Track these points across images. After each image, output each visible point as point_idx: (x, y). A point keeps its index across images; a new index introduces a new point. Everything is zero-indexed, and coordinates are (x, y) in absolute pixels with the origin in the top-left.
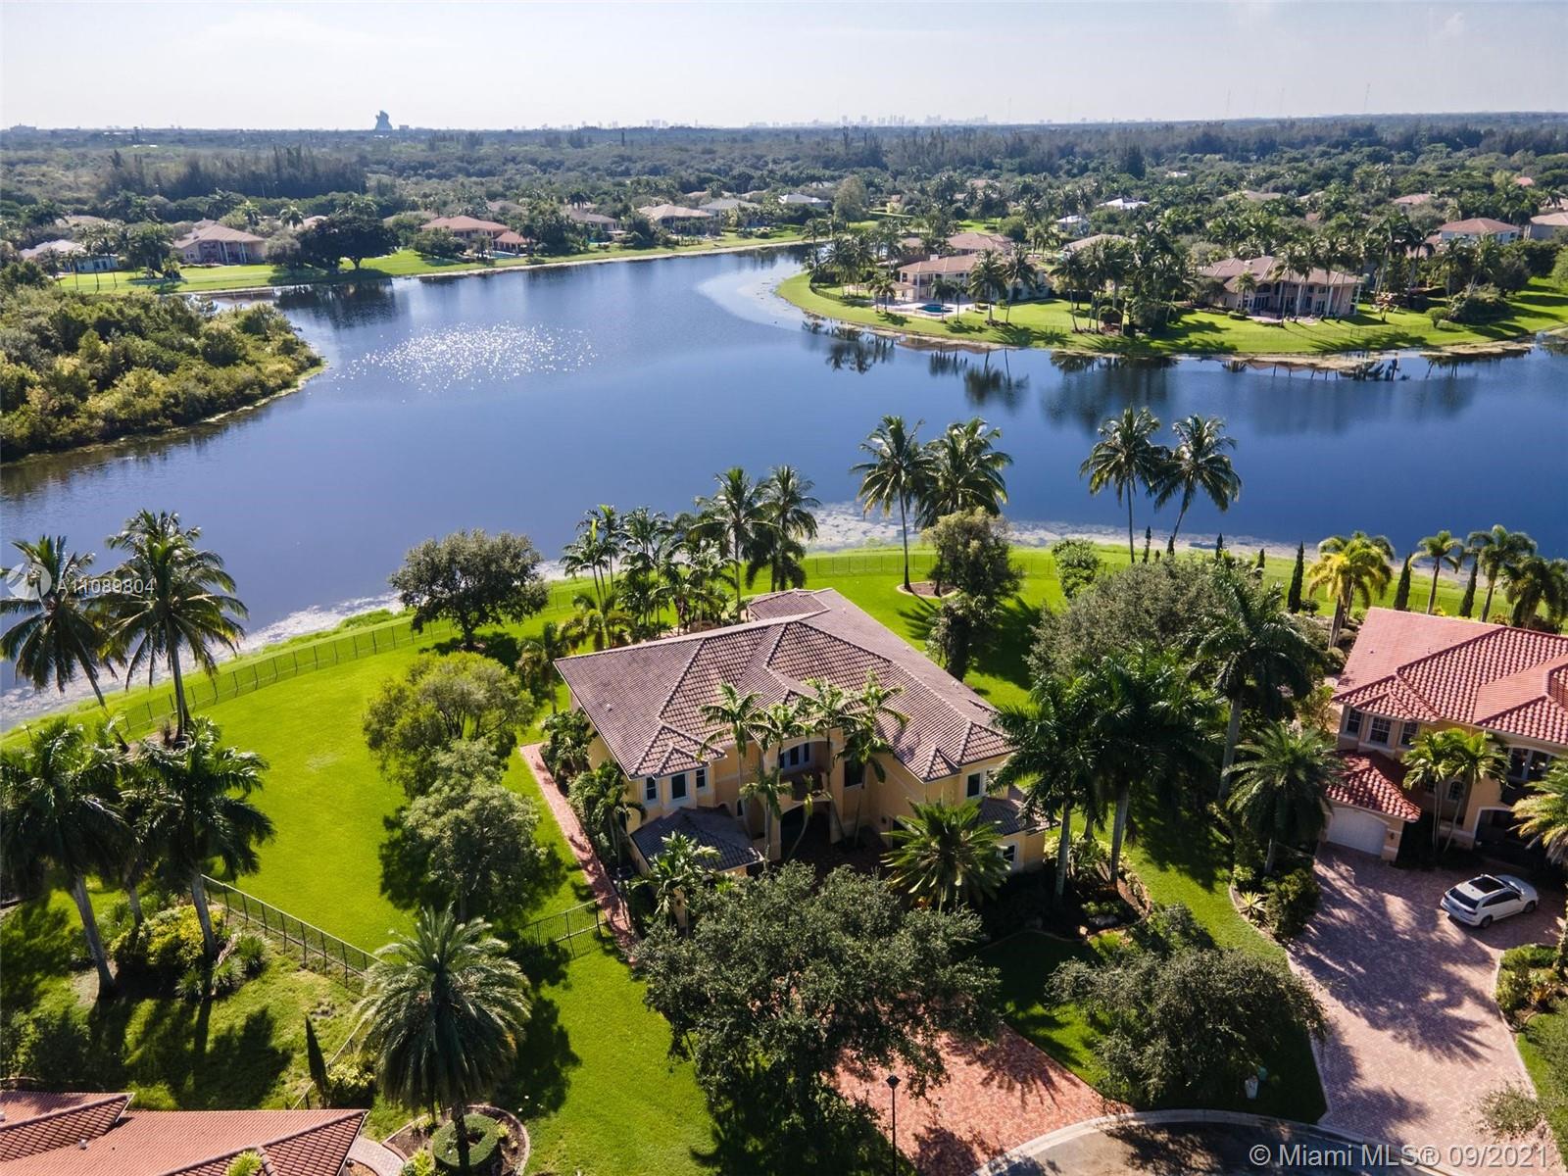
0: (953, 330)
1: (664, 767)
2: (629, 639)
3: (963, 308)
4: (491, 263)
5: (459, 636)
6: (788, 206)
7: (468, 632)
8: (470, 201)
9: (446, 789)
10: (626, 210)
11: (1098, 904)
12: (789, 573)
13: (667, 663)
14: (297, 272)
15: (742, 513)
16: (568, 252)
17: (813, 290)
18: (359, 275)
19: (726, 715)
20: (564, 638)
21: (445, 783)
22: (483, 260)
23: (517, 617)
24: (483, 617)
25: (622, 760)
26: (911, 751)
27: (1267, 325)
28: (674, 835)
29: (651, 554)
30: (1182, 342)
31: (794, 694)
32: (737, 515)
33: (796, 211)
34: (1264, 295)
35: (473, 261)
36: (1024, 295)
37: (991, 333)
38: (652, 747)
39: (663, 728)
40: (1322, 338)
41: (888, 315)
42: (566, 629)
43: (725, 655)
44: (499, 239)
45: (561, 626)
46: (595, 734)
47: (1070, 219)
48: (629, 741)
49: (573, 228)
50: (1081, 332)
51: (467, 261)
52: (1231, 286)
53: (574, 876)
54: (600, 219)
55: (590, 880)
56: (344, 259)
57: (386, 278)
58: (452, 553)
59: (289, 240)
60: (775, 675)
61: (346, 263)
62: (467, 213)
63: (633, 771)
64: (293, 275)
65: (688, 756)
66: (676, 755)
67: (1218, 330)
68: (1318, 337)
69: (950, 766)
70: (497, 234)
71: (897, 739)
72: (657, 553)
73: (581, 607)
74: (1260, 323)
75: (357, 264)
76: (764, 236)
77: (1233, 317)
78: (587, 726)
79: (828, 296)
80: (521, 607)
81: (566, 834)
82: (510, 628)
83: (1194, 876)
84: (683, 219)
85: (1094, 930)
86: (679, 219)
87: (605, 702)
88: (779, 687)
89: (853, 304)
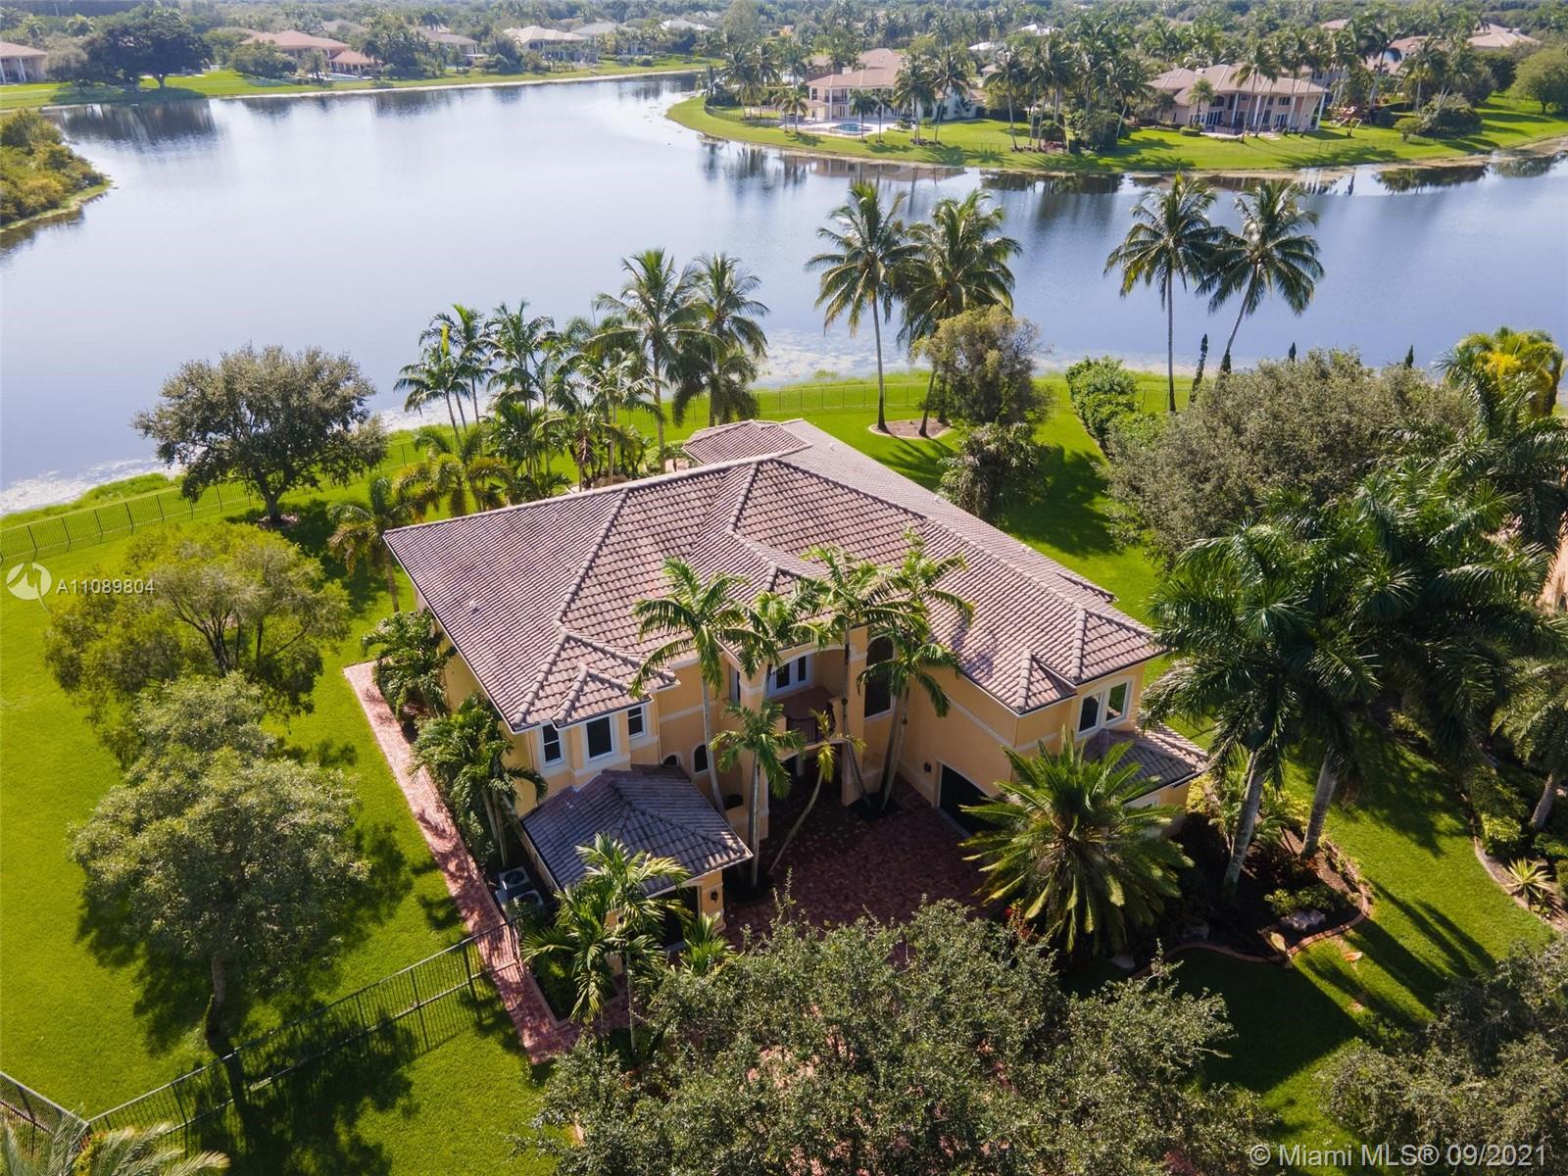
0: (876, 149)
1: (573, 708)
2: (504, 498)
3: (884, 127)
4: (329, 85)
5: (261, 506)
6: (671, 31)
7: (271, 500)
8: (301, 16)
9: (154, 775)
10: (486, 32)
11: (1292, 893)
12: (735, 404)
13: (567, 530)
14: (86, 90)
15: (663, 318)
16: (420, 75)
17: (708, 111)
18: (163, 93)
19: (680, 615)
20: (402, 499)
21: (151, 766)
22: (319, 82)
23: (343, 477)
24: (291, 477)
25: (498, 697)
26: (986, 660)
27: (1224, 140)
28: (598, 840)
29: (532, 370)
30: (1133, 158)
31: (785, 573)
32: (657, 320)
33: (681, 36)
34: (1217, 110)
35: (307, 83)
36: (950, 114)
37: (918, 151)
38: (549, 672)
39: (568, 639)
40: (1288, 153)
41: (799, 134)
42: (406, 486)
43: (662, 515)
44: (337, 59)
45: (396, 485)
46: (452, 652)
47: (983, 46)
48: (511, 664)
49: (426, 48)
50: (1021, 150)
51: (299, 82)
52: (1180, 99)
53: (425, 885)
54: (459, 40)
55: (453, 889)
56: (147, 77)
57: (201, 98)
58: (229, 381)
59: (75, 50)
60: (749, 543)
61: (148, 81)
62: (297, 28)
63: (518, 717)
64: (82, 94)
65: (612, 686)
66: (592, 686)
67: (1169, 147)
68: (1283, 152)
69: (1058, 684)
70: (335, 53)
71: (958, 642)
72: (541, 371)
73: (428, 452)
74: (1216, 139)
75: (161, 81)
76: (647, 63)
77: (1187, 134)
78: (439, 636)
79: (728, 118)
80: (346, 460)
81: (415, 809)
82: (331, 493)
83: (1402, 827)
84: (553, 42)
85: (1293, 937)
86: (548, 43)
87: (467, 597)
88: (757, 564)
89: (756, 125)
